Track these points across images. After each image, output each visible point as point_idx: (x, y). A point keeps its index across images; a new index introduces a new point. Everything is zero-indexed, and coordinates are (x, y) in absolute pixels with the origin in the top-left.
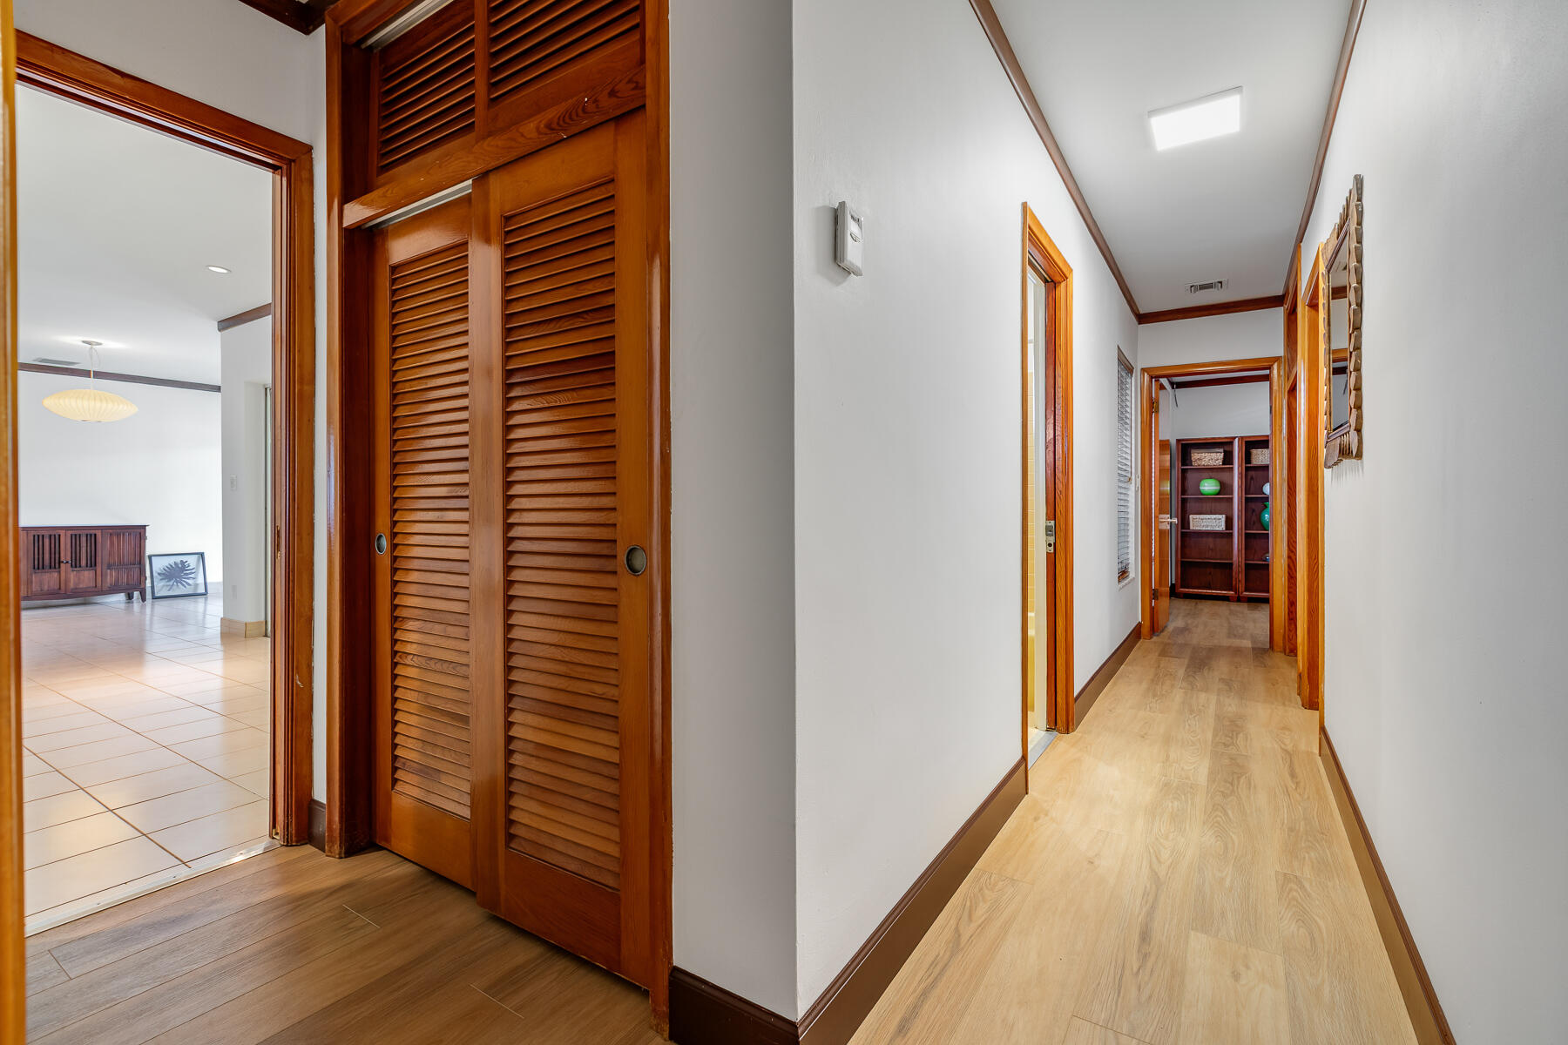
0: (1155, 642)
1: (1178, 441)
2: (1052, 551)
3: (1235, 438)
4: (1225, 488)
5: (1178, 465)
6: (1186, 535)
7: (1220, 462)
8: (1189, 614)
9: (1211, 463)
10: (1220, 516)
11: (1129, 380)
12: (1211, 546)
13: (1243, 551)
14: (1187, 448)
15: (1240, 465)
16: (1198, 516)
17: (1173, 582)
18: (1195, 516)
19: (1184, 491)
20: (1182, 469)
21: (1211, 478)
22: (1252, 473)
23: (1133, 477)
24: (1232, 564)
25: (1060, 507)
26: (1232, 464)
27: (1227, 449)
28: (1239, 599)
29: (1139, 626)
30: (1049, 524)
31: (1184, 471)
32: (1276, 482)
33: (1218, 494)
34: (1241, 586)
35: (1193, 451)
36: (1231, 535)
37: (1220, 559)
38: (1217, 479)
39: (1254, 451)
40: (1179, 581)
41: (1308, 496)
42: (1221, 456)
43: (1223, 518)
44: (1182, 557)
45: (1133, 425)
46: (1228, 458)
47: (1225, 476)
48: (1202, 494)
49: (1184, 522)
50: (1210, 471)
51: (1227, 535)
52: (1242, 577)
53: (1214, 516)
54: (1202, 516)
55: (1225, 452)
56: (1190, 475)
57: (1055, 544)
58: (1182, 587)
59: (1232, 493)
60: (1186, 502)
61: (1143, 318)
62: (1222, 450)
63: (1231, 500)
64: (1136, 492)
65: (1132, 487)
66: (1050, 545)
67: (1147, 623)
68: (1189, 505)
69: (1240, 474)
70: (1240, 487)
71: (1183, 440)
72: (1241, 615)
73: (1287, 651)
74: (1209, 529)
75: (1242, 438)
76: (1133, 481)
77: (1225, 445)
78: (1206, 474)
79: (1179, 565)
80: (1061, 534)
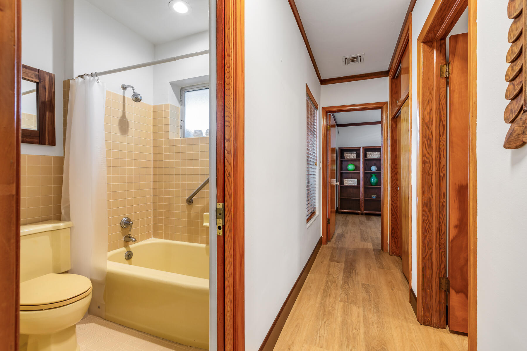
0: (328, 248)
1: (339, 148)
2: (221, 234)
3: (361, 147)
4: (357, 168)
5: (339, 158)
6: (342, 188)
7: (355, 157)
8: (343, 223)
9: (352, 158)
10: (355, 180)
11: (316, 112)
12: (352, 192)
13: (364, 194)
14: (342, 151)
15: (363, 159)
16: (347, 180)
17: (337, 206)
18: (346, 180)
19: (341, 169)
20: (341, 160)
21: (351, 164)
22: (367, 162)
23: (318, 163)
24: (359, 199)
25: (229, 189)
26: (360, 158)
27: (358, 152)
28: (362, 214)
29: (321, 238)
30: (219, 207)
31: (341, 161)
32: (385, 166)
33: (354, 171)
34: (363, 209)
35: (345, 152)
36: (359, 188)
37: (355, 197)
38: (354, 164)
39: (368, 153)
40: (340, 207)
41: (423, 175)
42: (355, 155)
43: (356, 180)
44: (341, 197)
45: (318, 135)
46: (358, 156)
47: (357, 163)
48: (348, 170)
49: (342, 182)
50: (351, 161)
51: (358, 187)
52: (363, 205)
53: (353, 180)
54: (348, 180)
55: (357, 153)
56: (344, 163)
57: (224, 226)
58: (341, 209)
59: (359, 170)
60: (343, 174)
61: (323, 82)
62: (356, 152)
63: (359, 173)
64: (319, 170)
65: (317, 167)
66: (219, 228)
67: (325, 237)
68: (344, 175)
69: (363, 162)
70: (363, 168)
71: (341, 148)
72: (364, 224)
73: (391, 253)
74: (351, 185)
75: (363, 147)
76: (318, 165)
77: (356, 150)
78: (350, 162)
79: (340, 200)
80: (229, 217)
